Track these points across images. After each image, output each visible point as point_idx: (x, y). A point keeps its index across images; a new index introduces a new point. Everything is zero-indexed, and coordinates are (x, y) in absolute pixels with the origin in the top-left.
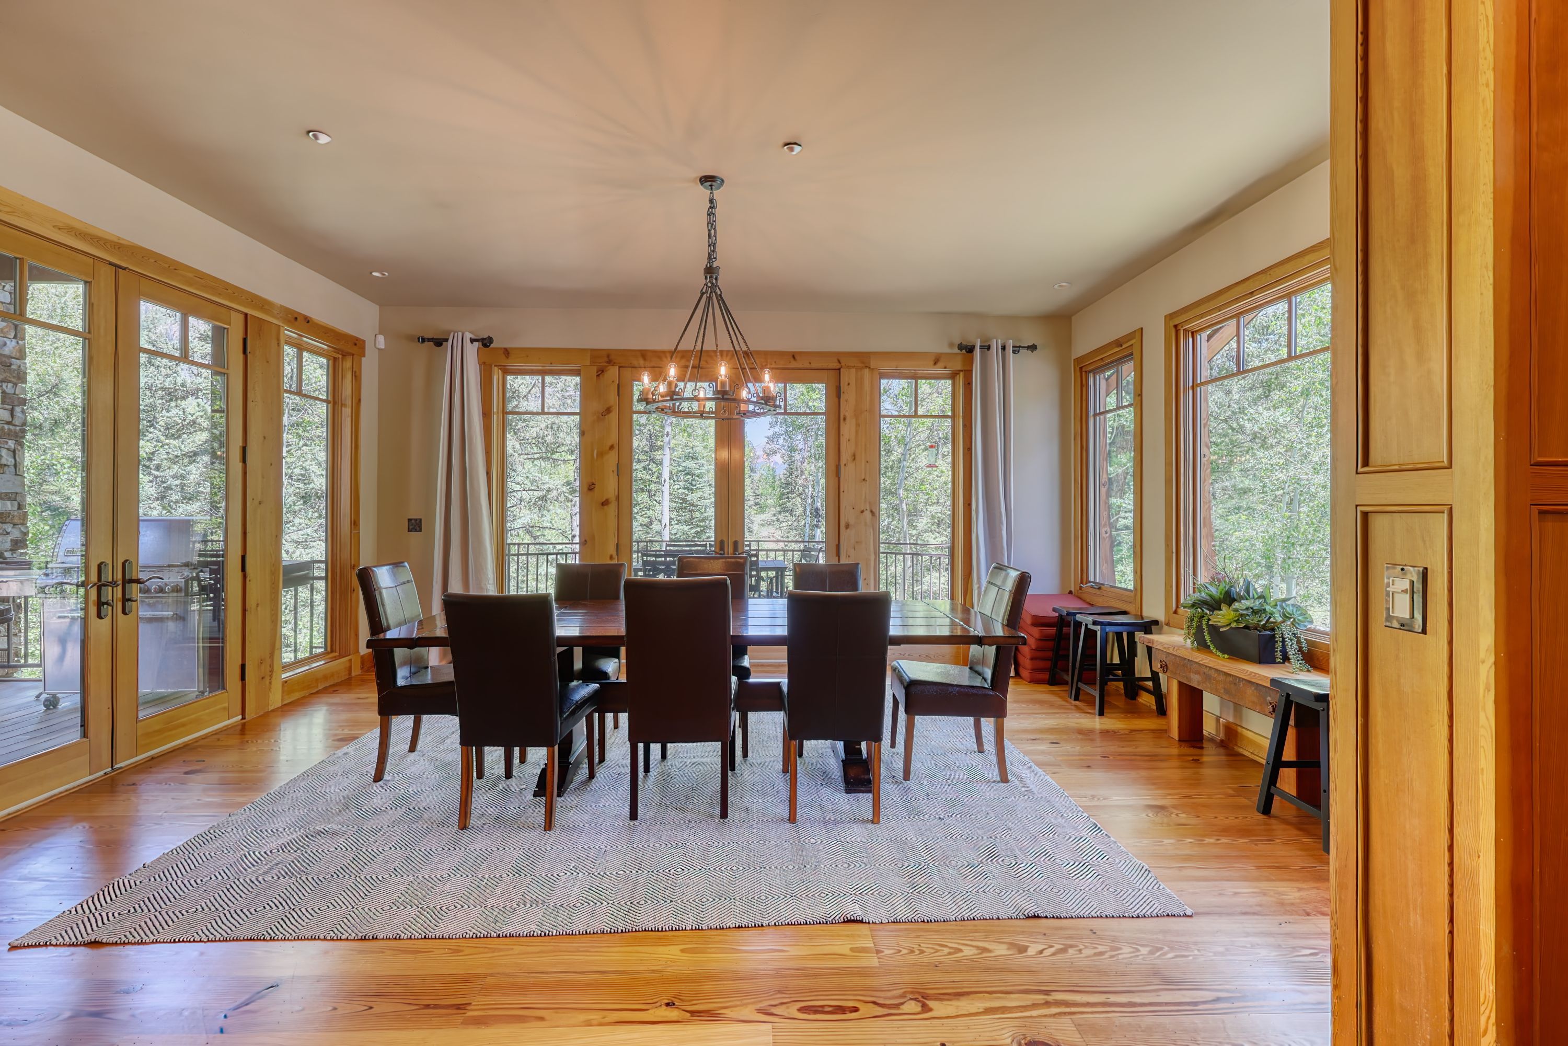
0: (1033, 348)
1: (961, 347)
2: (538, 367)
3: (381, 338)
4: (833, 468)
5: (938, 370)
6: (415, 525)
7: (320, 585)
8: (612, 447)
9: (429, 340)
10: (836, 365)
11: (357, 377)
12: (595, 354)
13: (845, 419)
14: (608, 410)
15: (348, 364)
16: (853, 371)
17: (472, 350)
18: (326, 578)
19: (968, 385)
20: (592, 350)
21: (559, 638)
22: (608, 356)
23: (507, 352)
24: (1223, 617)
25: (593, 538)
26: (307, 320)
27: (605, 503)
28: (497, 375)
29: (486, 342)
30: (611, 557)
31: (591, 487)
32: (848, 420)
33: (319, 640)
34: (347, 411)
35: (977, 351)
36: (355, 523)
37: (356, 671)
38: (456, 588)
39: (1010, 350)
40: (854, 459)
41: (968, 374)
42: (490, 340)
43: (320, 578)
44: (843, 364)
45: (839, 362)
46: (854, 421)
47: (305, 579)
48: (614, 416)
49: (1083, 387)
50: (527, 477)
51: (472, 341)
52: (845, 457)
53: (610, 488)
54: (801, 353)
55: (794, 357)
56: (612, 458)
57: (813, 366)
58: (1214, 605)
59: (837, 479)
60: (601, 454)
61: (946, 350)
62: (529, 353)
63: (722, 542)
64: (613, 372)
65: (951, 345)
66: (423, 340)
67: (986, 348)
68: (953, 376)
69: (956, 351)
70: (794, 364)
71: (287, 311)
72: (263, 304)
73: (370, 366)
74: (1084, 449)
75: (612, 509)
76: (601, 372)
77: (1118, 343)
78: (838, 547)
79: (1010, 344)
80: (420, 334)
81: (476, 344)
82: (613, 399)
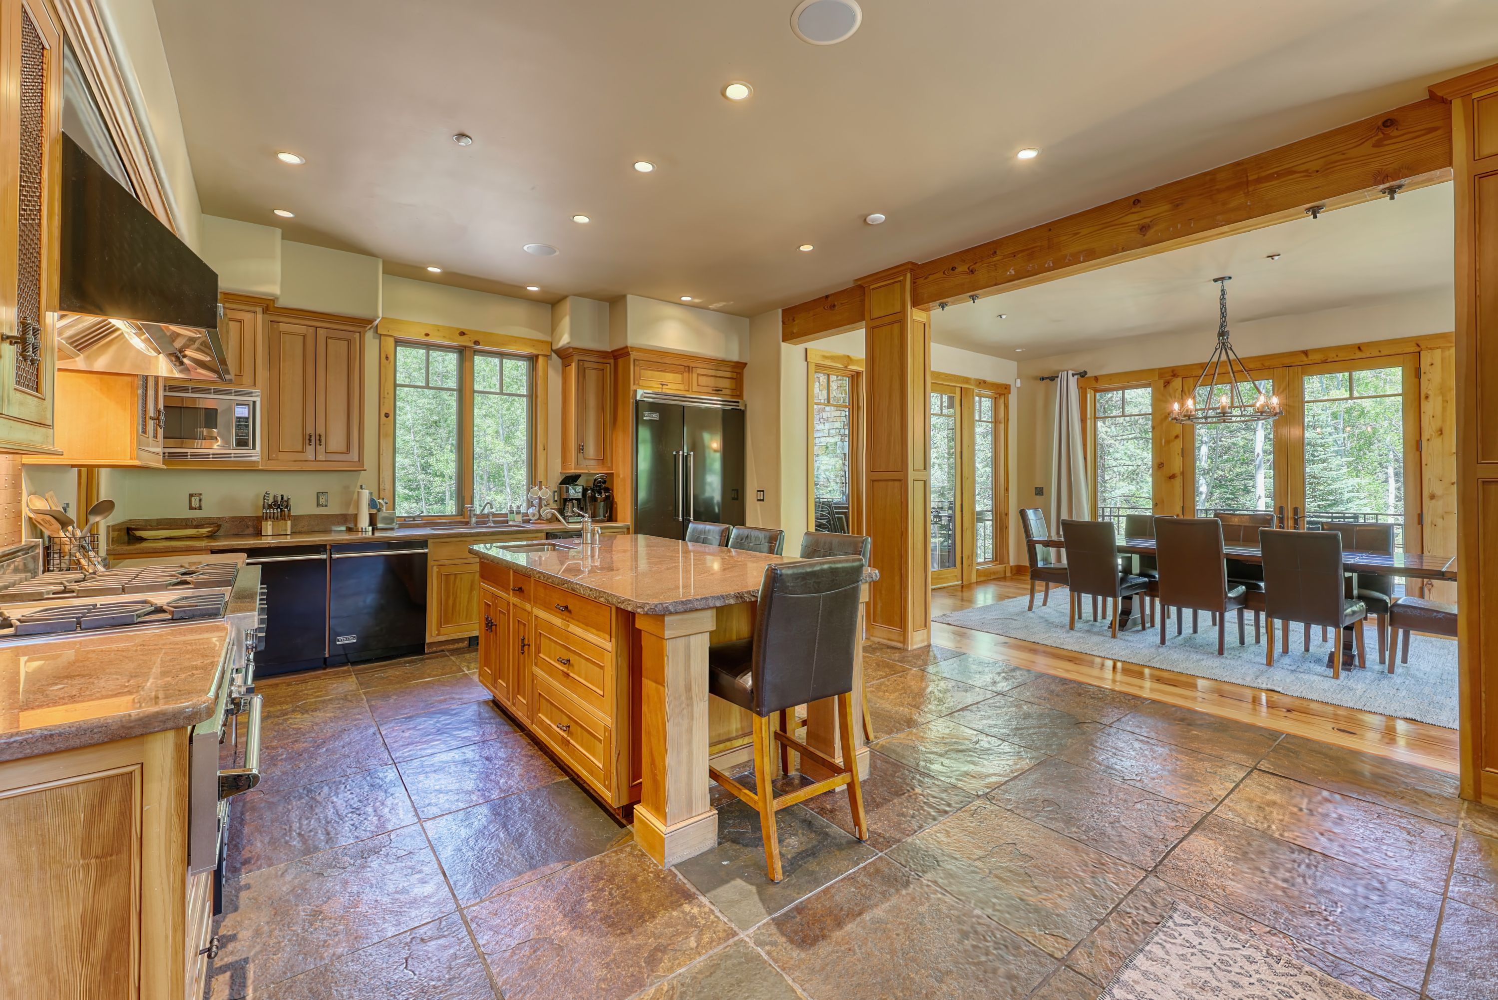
2: (1120, 385)
3: (1018, 381)
4: (1412, 443)
6: (1039, 491)
7: (989, 524)
8: (1177, 437)
9: (1046, 378)
10: (1418, 349)
11: (1006, 406)
12: (1161, 372)
13: (1427, 397)
15: (1002, 400)
16: (1439, 351)
17: (1073, 381)
18: (992, 520)
20: (1160, 369)
21: (1118, 547)
22: (1173, 371)
23: (1096, 379)
25: (1163, 502)
26: (985, 382)
27: (1172, 477)
28: (1090, 395)
29: (1083, 375)
30: (1178, 516)
31: (1160, 465)
32: (1431, 399)
33: (989, 555)
34: (1002, 426)
36: (1007, 490)
37: (1008, 574)
38: (1064, 516)
40: (1441, 434)
42: (1085, 373)
43: (988, 520)
44: (1423, 347)
45: (1418, 345)
46: (1440, 398)
47: (982, 520)
50: (1126, 453)
51: (1073, 375)
52: (1428, 432)
53: (1177, 465)
55: (1359, 348)
56: (1177, 445)
57: (1383, 353)
59: (1418, 453)
60: (1168, 442)
62: (1111, 377)
63: (1281, 509)
64: (1178, 382)
66: (1043, 379)
70: (1360, 355)
71: (977, 380)
72: (967, 380)
73: (1013, 398)
75: (1178, 482)
76: (1167, 383)
78: (1420, 517)
80: (1041, 375)
81: (1076, 377)
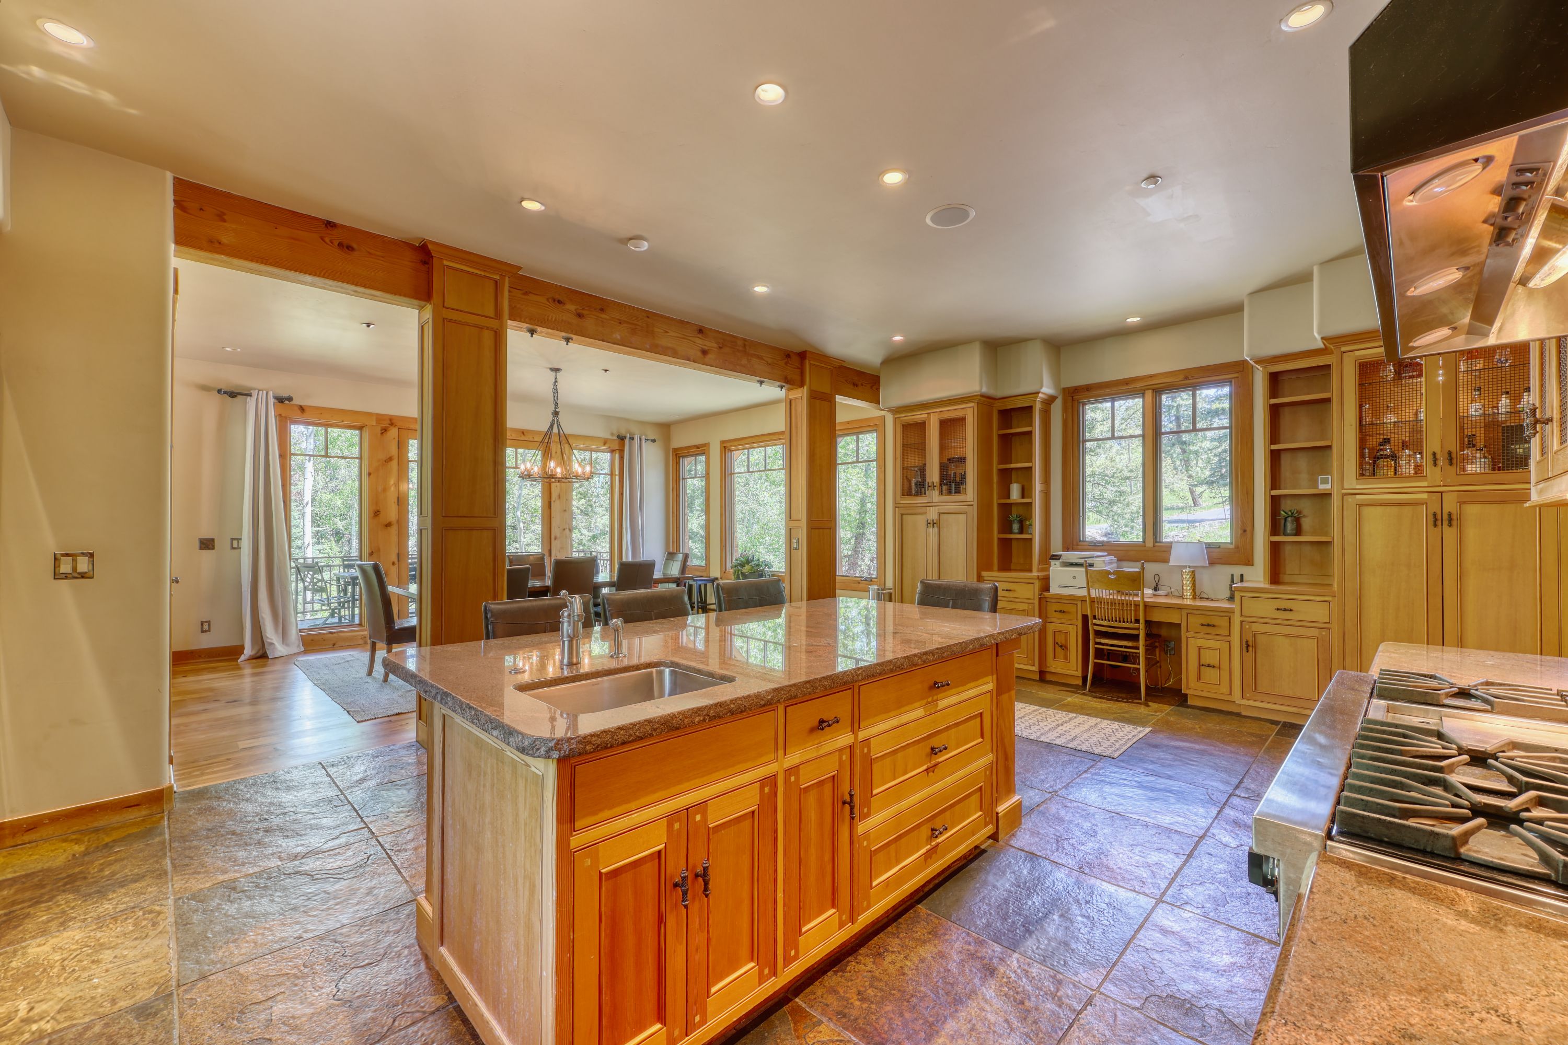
0: (654, 441)
1: (618, 436)
2: (322, 421)
4: (547, 503)
5: (606, 448)
6: (207, 544)
8: (393, 485)
9: (225, 392)
10: (547, 440)
12: (379, 418)
14: (390, 459)
17: (272, 405)
19: (622, 458)
20: (378, 415)
22: (391, 420)
23: (302, 408)
24: (746, 569)
25: (379, 550)
27: (388, 525)
28: (289, 425)
29: (283, 400)
31: (376, 514)
35: (627, 441)
39: (643, 441)
41: (622, 452)
42: (288, 399)
44: (552, 440)
45: (549, 438)
48: (394, 464)
49: (677, 464)
51: (273, 397)
52: (554, 496)
53: (392, 515)
54: (529, 431)
56: (394, 493)
58: (742, 565)
59: (549, 509)
60: (384, 490)
61: (609, 437)
62: (320, 411)
64: (393, 432)
65: (612, 434)
66: (219, 392)
67: (632, 439)
68: (612, 451)
69: (615, 438)
70: (523, 438)
74: (678, 496)
75: (394, 530)
76: (384, 431)
77: (698, 447)
79: (643, 437)
81: (274, 400)
82: (394, 450)
